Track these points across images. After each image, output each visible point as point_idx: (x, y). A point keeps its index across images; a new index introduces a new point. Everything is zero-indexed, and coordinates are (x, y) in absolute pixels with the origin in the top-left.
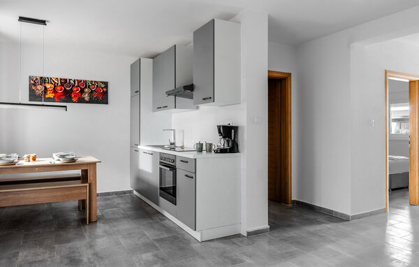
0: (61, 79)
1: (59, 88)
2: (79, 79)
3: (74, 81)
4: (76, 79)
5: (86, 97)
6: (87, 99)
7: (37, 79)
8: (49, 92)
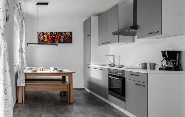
0: (50, 32)
1: (50, 37)
2: (58, 31)
3: (56, 33)
4: (57, 32)
5: (62, 40)
6: (62, 41)
7: (40, 33)
8: (45, 39)
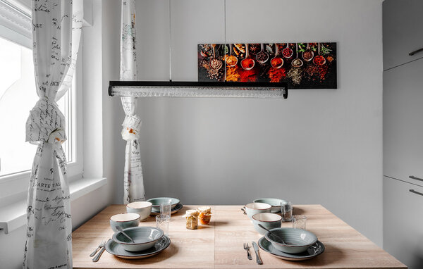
0: (250, 45)
1: (246, 63)
2: (282, 41)
3: (273, 47)
4: (275, 42)
5: (295, 76)
6: (296, 80)
7: (210, 49)
8: (229, 71)
